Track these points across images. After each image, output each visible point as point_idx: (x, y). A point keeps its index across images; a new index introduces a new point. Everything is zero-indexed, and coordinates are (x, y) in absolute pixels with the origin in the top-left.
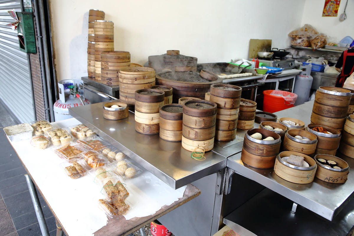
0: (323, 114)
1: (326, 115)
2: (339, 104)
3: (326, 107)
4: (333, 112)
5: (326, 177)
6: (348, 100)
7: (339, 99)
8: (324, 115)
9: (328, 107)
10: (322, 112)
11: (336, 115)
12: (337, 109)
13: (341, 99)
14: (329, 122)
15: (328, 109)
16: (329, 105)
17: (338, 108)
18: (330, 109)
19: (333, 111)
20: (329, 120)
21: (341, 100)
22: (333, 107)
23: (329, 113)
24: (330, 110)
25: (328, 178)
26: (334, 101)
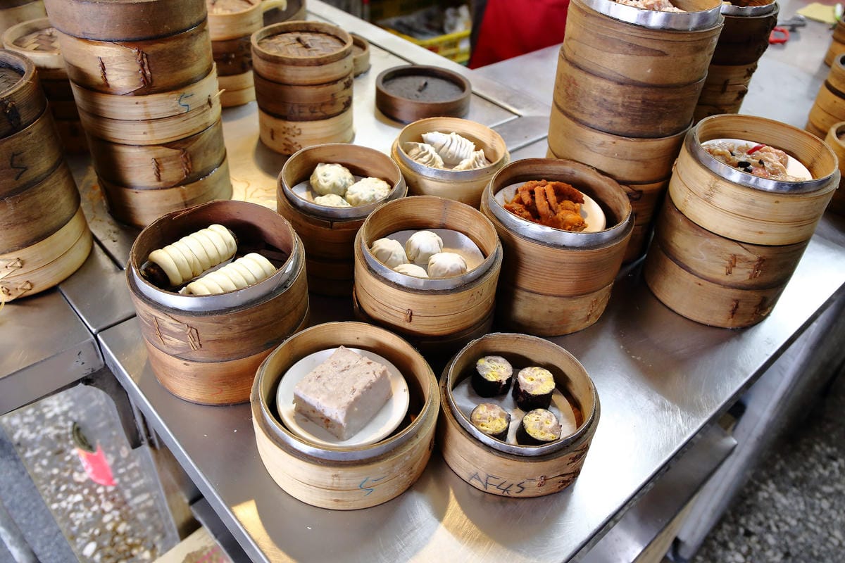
0: (583, 113)
1: (593, 122)
2: (649, 71)
3: (591, 79)
4: (620, 109)
5: (473, 470)
6: (698, 49)
7: (649, 45)
8: (586, 119)
9: (603, 83)
10: (579, 104)
11: (633, 122)
12: (639, 95)
13: (658, 47)
14: (606, 154)
15: (603, 91)
16: (607, 73)
17: (645, 90)
18: (609, 93)
19: (623, 105)
20: (603, 144)
21: (662, 54)
22: (622, 84)
23: (605, 113)
24: (610, 99)
25: (483, 475)
26: (626, 53)
